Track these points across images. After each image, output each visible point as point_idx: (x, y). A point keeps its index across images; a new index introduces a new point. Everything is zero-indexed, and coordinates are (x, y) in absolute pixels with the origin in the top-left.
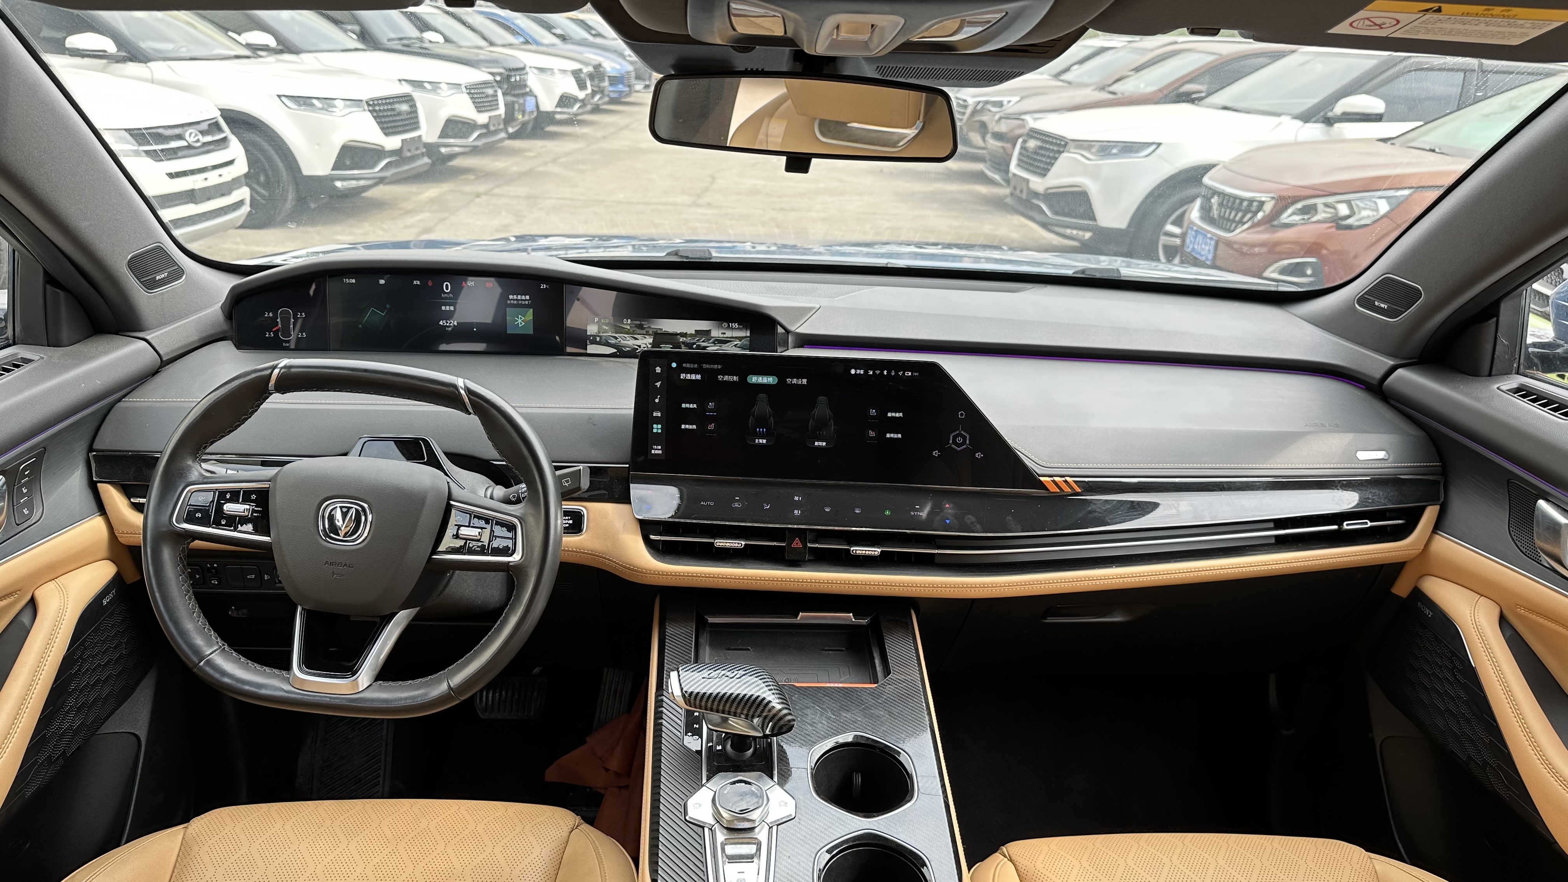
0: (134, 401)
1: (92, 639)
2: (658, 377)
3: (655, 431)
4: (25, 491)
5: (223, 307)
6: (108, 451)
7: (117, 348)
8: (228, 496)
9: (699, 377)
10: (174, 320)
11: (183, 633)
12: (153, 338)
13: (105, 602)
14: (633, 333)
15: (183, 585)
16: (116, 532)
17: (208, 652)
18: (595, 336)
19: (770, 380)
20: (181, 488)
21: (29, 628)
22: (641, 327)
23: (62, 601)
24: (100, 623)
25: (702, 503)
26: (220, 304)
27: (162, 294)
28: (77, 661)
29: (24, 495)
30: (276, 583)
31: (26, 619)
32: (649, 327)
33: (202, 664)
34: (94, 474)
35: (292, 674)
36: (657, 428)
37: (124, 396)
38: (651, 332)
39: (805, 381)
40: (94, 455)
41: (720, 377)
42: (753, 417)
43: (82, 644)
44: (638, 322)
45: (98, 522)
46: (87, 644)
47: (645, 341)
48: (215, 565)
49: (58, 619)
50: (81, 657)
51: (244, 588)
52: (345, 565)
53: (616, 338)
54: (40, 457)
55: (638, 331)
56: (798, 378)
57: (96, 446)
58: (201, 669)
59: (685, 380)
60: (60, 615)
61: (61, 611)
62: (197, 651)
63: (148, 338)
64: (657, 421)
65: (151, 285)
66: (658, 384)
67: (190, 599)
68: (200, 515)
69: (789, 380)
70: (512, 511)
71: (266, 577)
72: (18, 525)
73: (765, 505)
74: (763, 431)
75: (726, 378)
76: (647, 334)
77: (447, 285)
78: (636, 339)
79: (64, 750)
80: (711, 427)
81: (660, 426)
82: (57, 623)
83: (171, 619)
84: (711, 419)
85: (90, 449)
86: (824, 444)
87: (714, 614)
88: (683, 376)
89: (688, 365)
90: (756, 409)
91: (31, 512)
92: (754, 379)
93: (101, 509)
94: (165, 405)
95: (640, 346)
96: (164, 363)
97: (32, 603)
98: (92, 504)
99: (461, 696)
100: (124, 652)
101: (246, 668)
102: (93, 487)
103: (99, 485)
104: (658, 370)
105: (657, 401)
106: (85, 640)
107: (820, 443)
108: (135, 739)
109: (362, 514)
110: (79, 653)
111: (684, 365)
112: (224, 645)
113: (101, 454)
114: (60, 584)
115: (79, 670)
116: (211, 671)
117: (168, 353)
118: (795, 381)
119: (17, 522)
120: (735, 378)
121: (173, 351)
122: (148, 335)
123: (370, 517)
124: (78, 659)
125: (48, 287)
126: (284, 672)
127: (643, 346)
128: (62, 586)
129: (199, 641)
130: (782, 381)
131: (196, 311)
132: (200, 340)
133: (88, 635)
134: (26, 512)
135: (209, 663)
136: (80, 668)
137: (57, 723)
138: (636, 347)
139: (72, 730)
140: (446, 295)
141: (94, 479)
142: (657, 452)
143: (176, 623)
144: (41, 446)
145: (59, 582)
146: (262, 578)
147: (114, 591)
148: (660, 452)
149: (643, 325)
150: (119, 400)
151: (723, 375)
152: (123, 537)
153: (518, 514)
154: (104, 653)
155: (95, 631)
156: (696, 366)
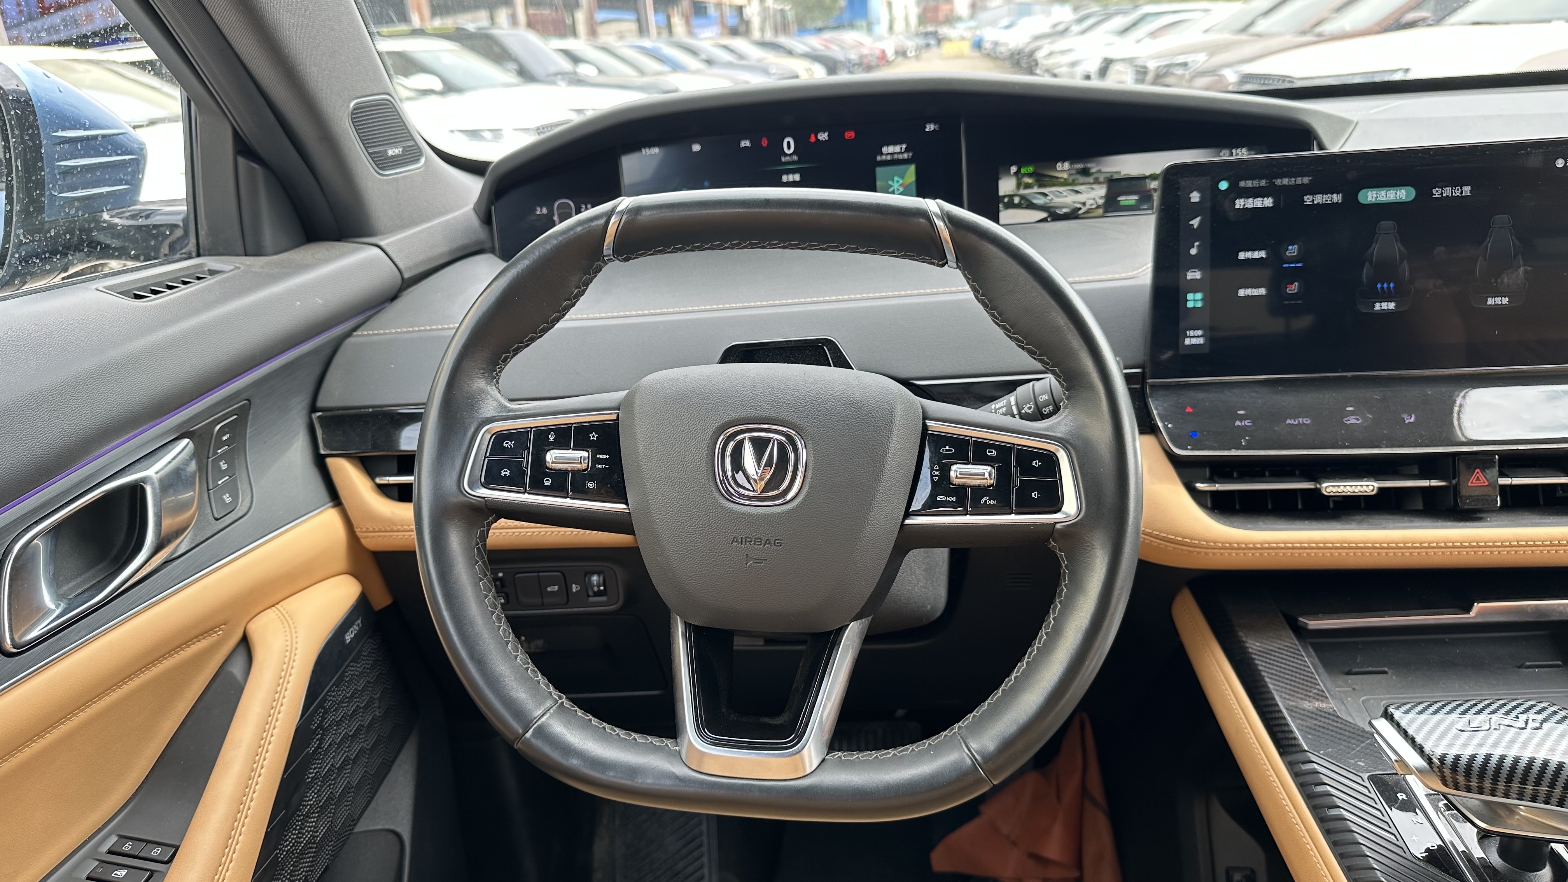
0: (370, 335)
1: (334, 696)
2: (1196, 209)
3: (1190, 305)
4: (224, 467)
5: (476, 209)
6: (339, 409)
7: (341, 256)
8: (552, 438)
9: (1268, 202)
10: (414, 223)
11: (494, 682)
12: (388, 244)
13: (348, 638)
14: (1073, 183)
15: (486, 596)
16: (357, 530)
17: (538, 713)
18: (1011, 197)
19: (1402, 194)
20: (472, 429)
21: (242, 682)
22: (1085, 172)
23: (288, 638)
24: (344, 672)
25: (1288, 421)
26: (472, 206)
27: (396, 180)
28: (314, 733)
29: (223, 473)
30: (589, 596)
31: (236, 669)
32: (1099, 171)
33: (528, 735)
34: (321, 445)
35: (686, 744)
36: (1194, 300)
37: (356, 329)
38: (1102, 179)
39: (1467, 190)
40: (319, 417)
41: (1308, 200)
42: (1371, 263)
43: (321, 705)
44: (1080, 166)
45: (330, 517)
46: (327, 705)
47: (1093, 194)
48: (500, 575)
49: (285, 666)
50: (320, 726)
51: (543, 606)
52: (768, 541)
53: (1045, 195)
54: (243, 413)
55: (1082, 179)
56: (1453, 185)
57: (322, 403)
58: (528, 743)
59: (1245, 210)
60: (286, 659)
61: (287, 654)
62: (519, 714)
63: (382, 243)
64: (1195, 286)
65: (383, 163)
66: (1195, 222)
67: (499, 619)
68: (508, 473)
69: (1436, 192)
70: (1044, 429)
71: (575, 588)
72: (217, 519)
73: (1405, 416)
74: (1389, 288)
75: (1319, 199)
76: (1097, 181)
77: (789, 143)
78: (1077, 192)
79: (306, 877)
80: (1294, 288)
81: (1199, 296)
82: (283, 673)
83: (472, 657)
84: (1293, 275)
85: (313, 408)
86: (1505, 300)
87: (1315, 613)
88: (1239, 203)
89: (1250, 184)
90: (1376, 250)
91: (235, 496)
92: (1371, 196)
93: (334, 496)
94: (415, 335)
95: (1084, 204)
96: (408, 283)
97: (245, 641)
98: (321, 491)
99: (995, 779)
100: (377, 713)
101: (605, 738)
102: (320, 463)
103: (330, 461)
104: (1195, 197)
105: (1193, 251)
106: (324, 700)
107: (1498, 300)
108: (391, 837)
109: (790, 448)
110: (317, 720)
111: (1242, 184)
112: (560, 698)
113: (328, 414)
114: (284, 612)
115: (319, 747)
116: (547, 749)
117: (410, 268)
118: (1448, 192)
119: (216, 516)
120: (1337, 198)
121: (416, 265)
122: (382, 240)
123: (803, 454)
124: (317, 728)
125: (241, 160)
126: (669, 742)
127: (1089, 202)
128: (286, 616)
129: (520, 694)
130: (1423, 193)
131: (442, 214)
132: (451, 252)
133: (329, 691)
134: (227, 499)
135: (541, 732)
136: (321, 743)
137: (292, 836)
138: (1078, 206)
139: (314, 843)
140: (788, 159)
141: (322, 452)
142: (1194, 341)
143: (481, 662)
144: (244, 396)
145: (281, 609)
146: (568, 589)
147: (359, 621)
148: (1201, 341)
149: (1089, 169)
150: (349, 334)
151: (1314, 193)
152: (367, 537)
153: (1059, 435)
154: (351, 716)
155: (337, 684)
156: (1263, 183)
